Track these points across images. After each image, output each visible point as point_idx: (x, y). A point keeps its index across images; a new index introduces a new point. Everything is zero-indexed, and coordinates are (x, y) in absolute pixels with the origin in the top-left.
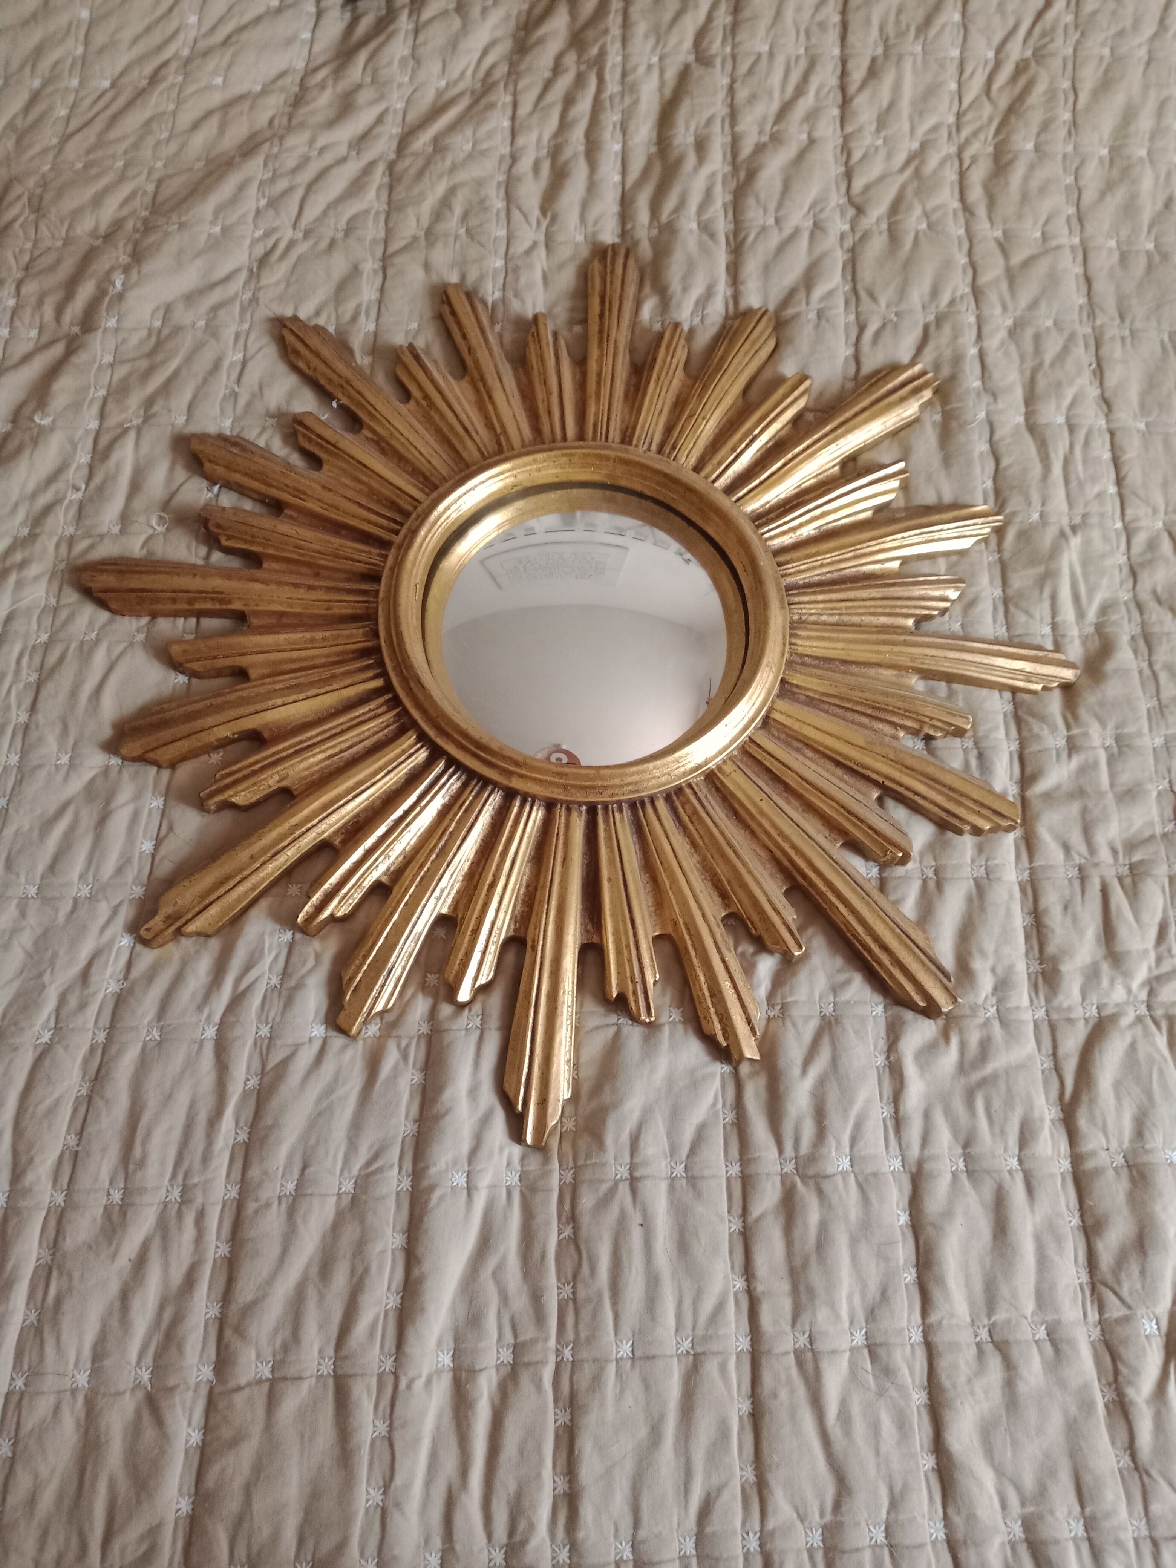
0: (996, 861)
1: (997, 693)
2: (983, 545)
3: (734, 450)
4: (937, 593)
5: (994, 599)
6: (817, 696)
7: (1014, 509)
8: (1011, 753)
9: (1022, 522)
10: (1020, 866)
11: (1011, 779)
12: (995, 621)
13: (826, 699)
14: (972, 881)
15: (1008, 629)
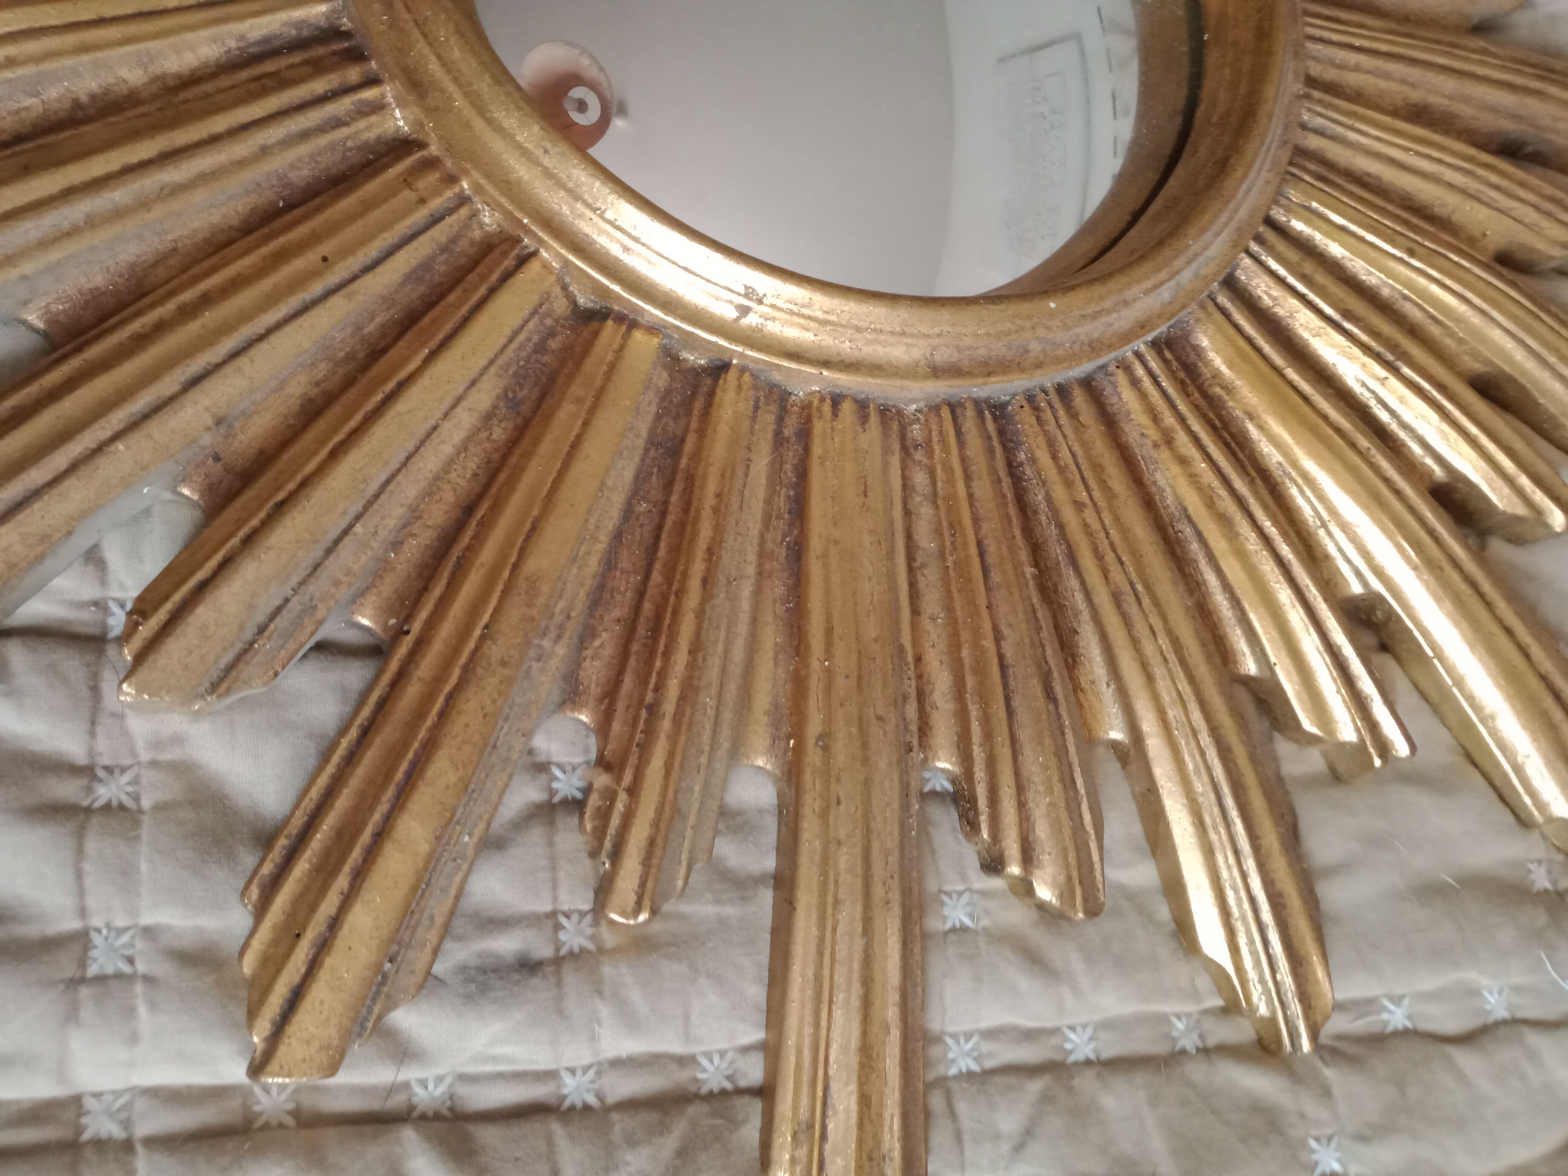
0: (142, 1010)
1: (758, 1035)
2: (1218, 1002)
3: (1347, 314)
4: (1042, 830)
5: (1055, 1031)
6: (684, 462)
7: (1336, 1092)
8: (551, 1075)
9: (1302, 1116)
10: (141, 1104)
11: (465, 1078)
12: (990, 1034)
13: (678, 487)
14: (73, 924)
15: (969, 1076)
